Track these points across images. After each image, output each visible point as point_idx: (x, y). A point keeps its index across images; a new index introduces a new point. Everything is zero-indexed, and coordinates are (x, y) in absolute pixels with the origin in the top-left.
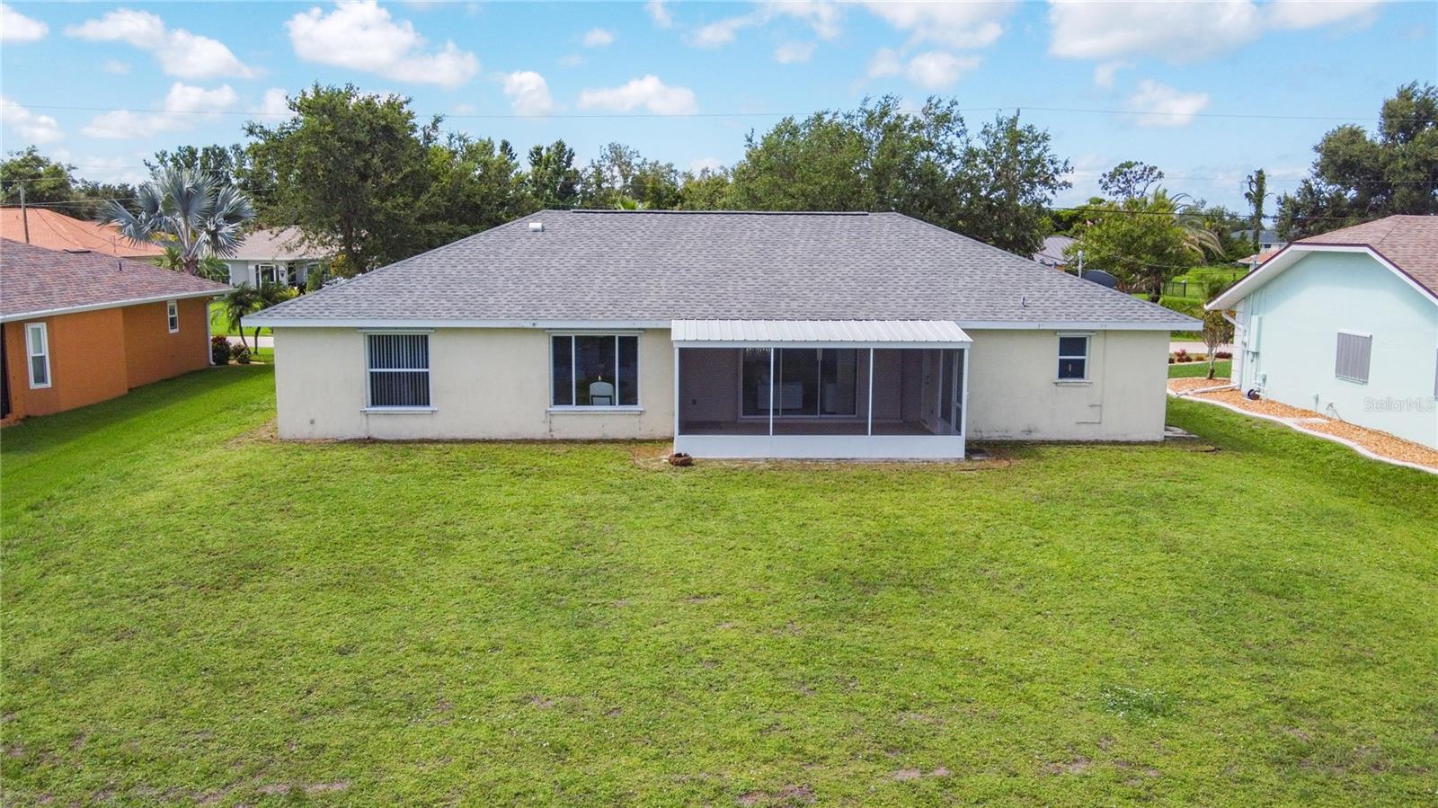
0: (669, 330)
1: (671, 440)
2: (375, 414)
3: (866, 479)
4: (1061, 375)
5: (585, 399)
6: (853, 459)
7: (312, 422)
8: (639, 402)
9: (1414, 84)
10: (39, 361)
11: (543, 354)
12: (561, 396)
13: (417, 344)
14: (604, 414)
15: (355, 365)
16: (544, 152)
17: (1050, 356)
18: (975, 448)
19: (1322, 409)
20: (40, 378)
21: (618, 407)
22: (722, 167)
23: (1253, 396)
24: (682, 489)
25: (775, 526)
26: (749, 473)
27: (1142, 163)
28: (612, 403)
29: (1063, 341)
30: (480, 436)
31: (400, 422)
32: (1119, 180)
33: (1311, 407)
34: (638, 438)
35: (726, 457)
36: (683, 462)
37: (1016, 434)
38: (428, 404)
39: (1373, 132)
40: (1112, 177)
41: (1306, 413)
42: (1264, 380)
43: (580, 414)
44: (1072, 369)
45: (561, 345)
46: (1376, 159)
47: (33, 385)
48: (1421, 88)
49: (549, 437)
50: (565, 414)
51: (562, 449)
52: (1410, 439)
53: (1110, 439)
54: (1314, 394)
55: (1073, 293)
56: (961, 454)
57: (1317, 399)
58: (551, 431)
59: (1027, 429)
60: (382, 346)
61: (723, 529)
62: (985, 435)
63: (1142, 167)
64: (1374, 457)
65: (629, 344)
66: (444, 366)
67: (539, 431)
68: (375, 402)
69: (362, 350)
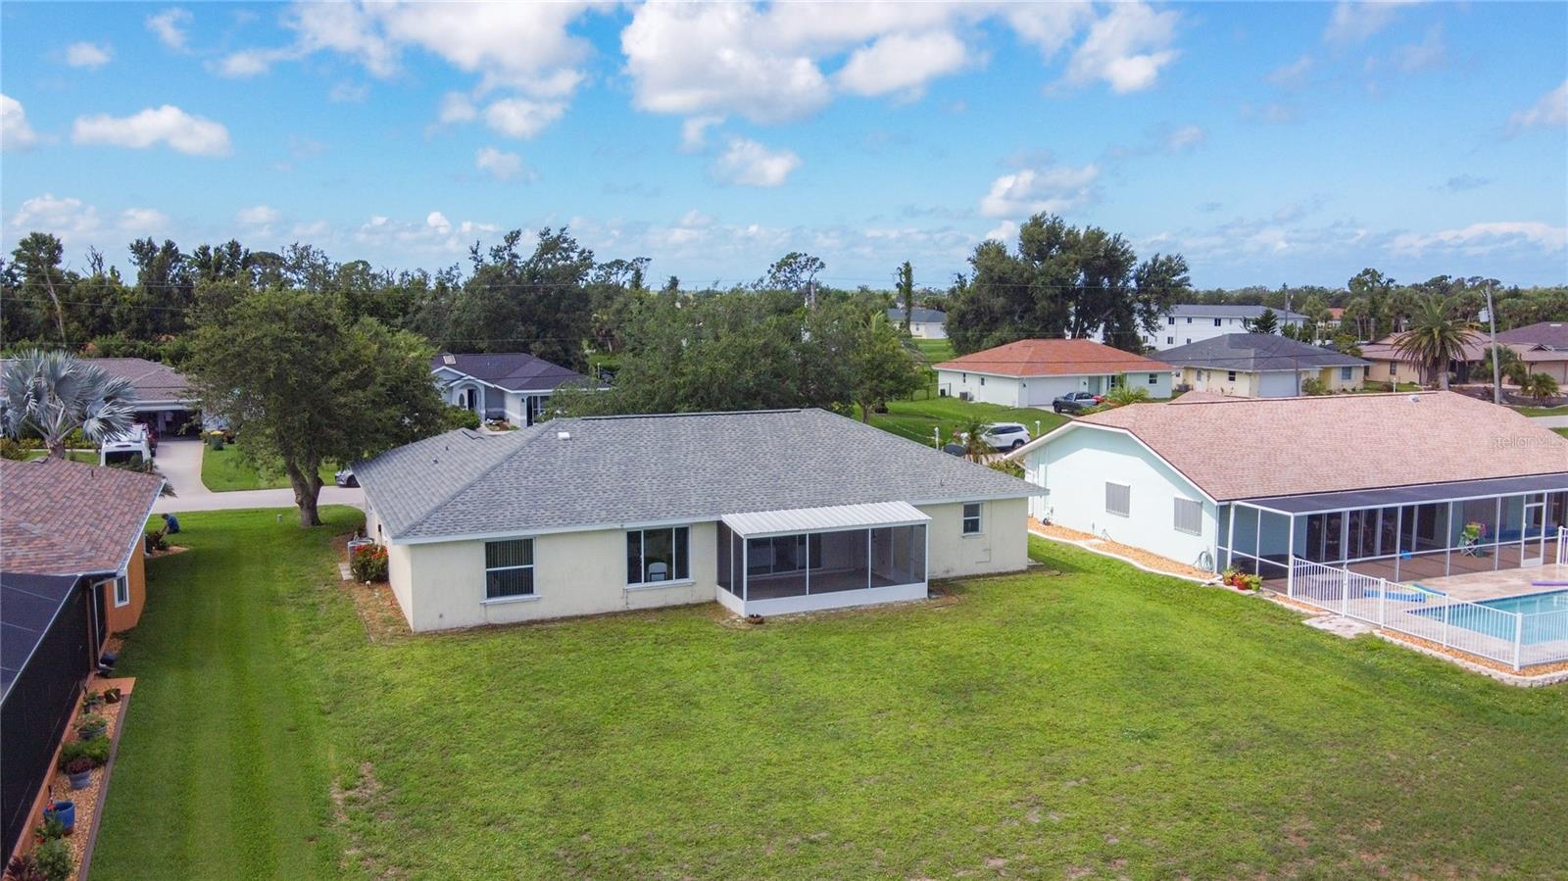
0: (720, 522)
2: (494, 604)
3: (887, 620)
4: (966, 530)
5: (649, 578)
6: (860, 606)
7: (441, 616)
8: (690, 575)
9: (1044, 214)
11: (620, 548)
12: (633, 577)
13: (523, 549)
14: (661, 588)
15: (474, 568)
17: (958, 519)
18: (931, 588)
19: (1098, 533)
20: (122, 597)
21: (674, 581)
22: (419, 270)
23: (1046, 523)
25: (874, 663)
27: (806, 254)
28: (669, 577)
29: (966, 508)
30: (574, 613)
31: (513, 608)
32: (785, 270)
33: (1089, 531)
34: (691, 602)
35: (780, 613)
36: (760, 621)
38: (532, 592)
39: (1013, 250)
40: (779, 267)
41: (1087, 536)
42: (1052, 511)
43: (649, 589)
44: (972, 526)
45: (633, 537)
47: (118, 604)
48: (1048, 216)
49: (626, 609)
50: (639, 590)
52: (1161, 554)
53: (997, 571)
54: (1092, 522)
56: (933, 595)
57: (1093, 526)
58: (627, 604)
59: (946, 569)
60: (495, 551)
61: (847, 668)
63: (806, 259)
64: (1147, 569)
65: (683, 533)
66: (545, 565)
67: (617, 604)
68: (491, 594)
69: (480, 553)
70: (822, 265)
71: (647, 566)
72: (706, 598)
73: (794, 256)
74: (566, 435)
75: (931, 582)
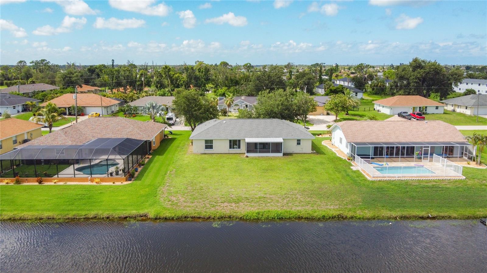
0: (245, 139)
1: (245, 153)
2: (206, 150)
3: (269, 159)
4: (297, 144)
5: (233, 148)
6: (268, 156)
7: (197, 151)
8: (241, 148)
10: (154, 142)
11: (228, 143)
12: (230, 148)
13: (211, 141)
14: (235, 150)
15: (203, 144)
17: (296, 142)
18: (284, 154)
20: (154, 144)
23: (332, 145)
24: (248, 160)
25: (258, 164)
26: (255, 158)
28: (237, 148)
29: (297, 140)
30: (220, 153)
31: (209, 151)
34: (241, 153)
35: (253, 156)
36: (247, 157)
37: (291, 152)
38: (212, 149)
40: (357, 67)
43: (233, 150)
44: (299, 144)
45: (230, 141)
47: (154, 145)
50: (231, 150)
51: (231, 155)
53: (304, 153)
56: (282, 155)
60: (207, 141)
61: (253, 165)
62: (287, 152)
65: (239, 141)
66: (214, 144)
67: (228, 152)
68: (206, 148)
69: (204, 142)
71: (233, 146)
72: (244, 152)
73: (361, 64)
75: (283, 154)
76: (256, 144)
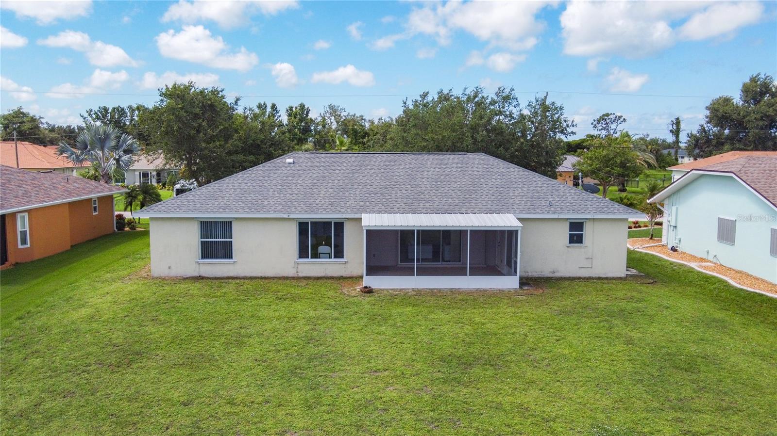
0: (360, 219)
1: (362, 277)
2: (204, 263)
3: (466, 301)
4: (571, 242)
5: (316, 255)
6: (459, 289)
7: (170, 268)
8: (345, 256)
9: (759, 74)
10: (24, 233)
11: (293, 232)
12: (303, 253)
13: (226, 226)
14: (327, 263)
15: (192, 237)
16: (294, 109)
17: (565, 232)
18: (525, 282)
19: (711, 258)
21: (333, 260)
23: (674, 249)
24: (367, 307)
25: (417, 330)
26: (403, 297)
27: (614, 114)
28: (330, 257)
29: (571, 224)
30: (259, 275)
31: (217, 267)
32: (602, 123)
33: (704, 256)
34: (344, 276)
35: (391, 288)
36: (368, 291)
37: (547, 273)
38: (232, 258)
39: (737, 99)
40: (599, 121)
41: (702, 260)
42: (680, 241)
43: (313, 263)
44: (576, 239)
45: (303, 227)
46: (739, 114)
47: (20, 246)
48: (762, 76)
49: (296, 276)
50: (305, 263)
51: (303, 283)
53: (597, 276)
54: (706, 250)
55: (576, 198)
56: (517, 286)
57: (708, 253)
58: (297, 272)
59: (552, 270)
60: (207, 227)
61: (389, 331)
62: (530, 274)
63: (614, 116)
64: (739, 286)
65: (339, 225)
66: (240, 238)
67: (290, 272)
68: (203, 257)
69: (197, 229)
70: (625, 120)
71: (315, 247)
72: (356, 272)
73: (607, 115)
74: (291, 161)
75: (521, 278)
76: (405, 236)
